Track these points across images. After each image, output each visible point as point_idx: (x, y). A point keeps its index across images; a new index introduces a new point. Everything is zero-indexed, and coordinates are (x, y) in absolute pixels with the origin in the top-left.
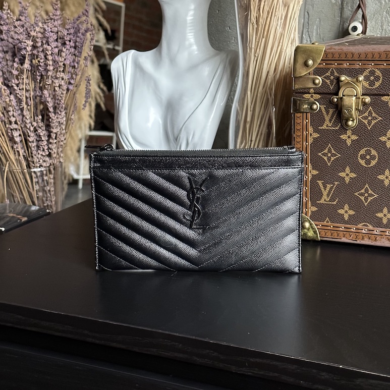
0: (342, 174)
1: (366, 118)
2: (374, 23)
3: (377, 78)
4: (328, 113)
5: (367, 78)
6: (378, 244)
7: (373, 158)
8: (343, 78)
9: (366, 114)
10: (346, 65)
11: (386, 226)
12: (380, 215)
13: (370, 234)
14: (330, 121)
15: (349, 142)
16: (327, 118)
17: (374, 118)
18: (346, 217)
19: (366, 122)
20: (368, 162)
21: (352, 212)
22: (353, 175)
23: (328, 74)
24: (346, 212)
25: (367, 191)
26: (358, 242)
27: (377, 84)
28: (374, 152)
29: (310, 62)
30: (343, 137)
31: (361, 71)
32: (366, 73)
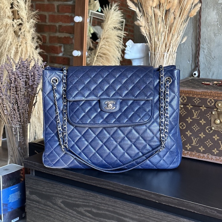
1: (181, 112)
2: (203, 72)
5: (182, 99)
6: (186, 157)
7: (184, 126)
9: (182, 111)
11: (189, 150)
12: (186, 146)
13: (183, 153)
17: (184, 113)
19: (182, 113)
25: (182, 137)
27: (185, 101)
28: (184, 124)
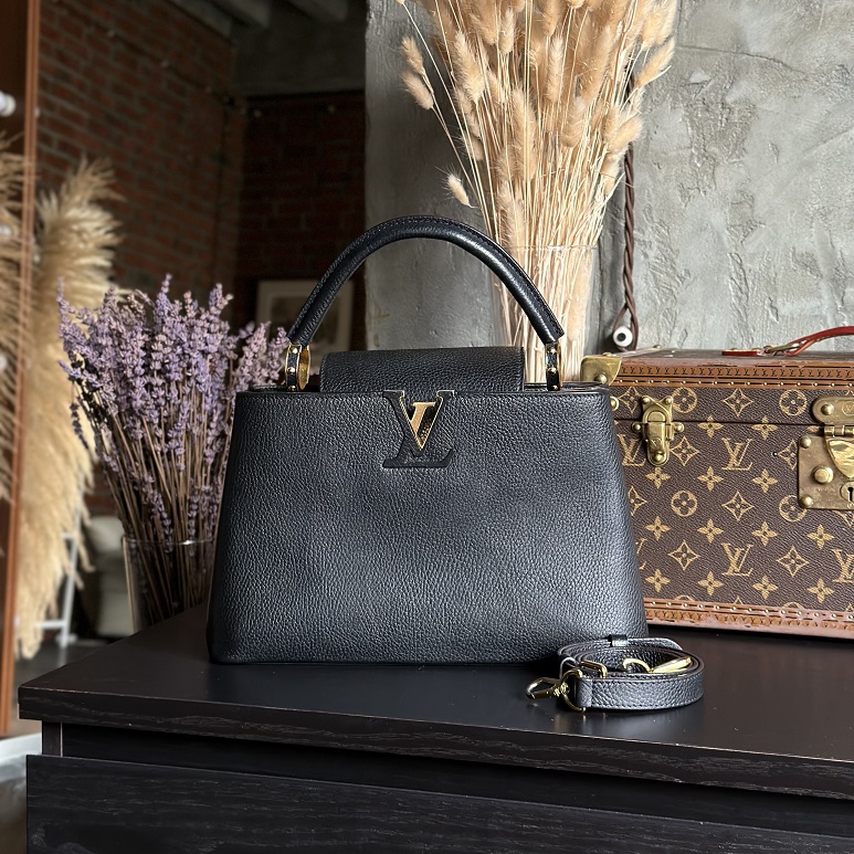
0: (651, 528)
1: (679, 451)
3: (691, 400)
4: (628, 444)
5: (677, 400)
6: (702, 624)
7: (691, 504)
8: (647, 400)
9: (679, 446)
10: (650, 383)
11: (713, 599)
12: (703, 583)
13: (691, 611)
14: (632, 455)
15: (658, 484)
16: (628, 452)
17: (690, 451)
18: (658, 587)
19: (679, 456)
20: (685, 510)
21: (665, 581)
22: (665, 528)
23: (627, 393)
24: (658, 580)
25: (684, 549)
26: (676, 623)
27: (691, 407)
28: (691, 497)
29: (603, 379)
30: (651, 476)
31: (670, 391)
32: (676, 393)
